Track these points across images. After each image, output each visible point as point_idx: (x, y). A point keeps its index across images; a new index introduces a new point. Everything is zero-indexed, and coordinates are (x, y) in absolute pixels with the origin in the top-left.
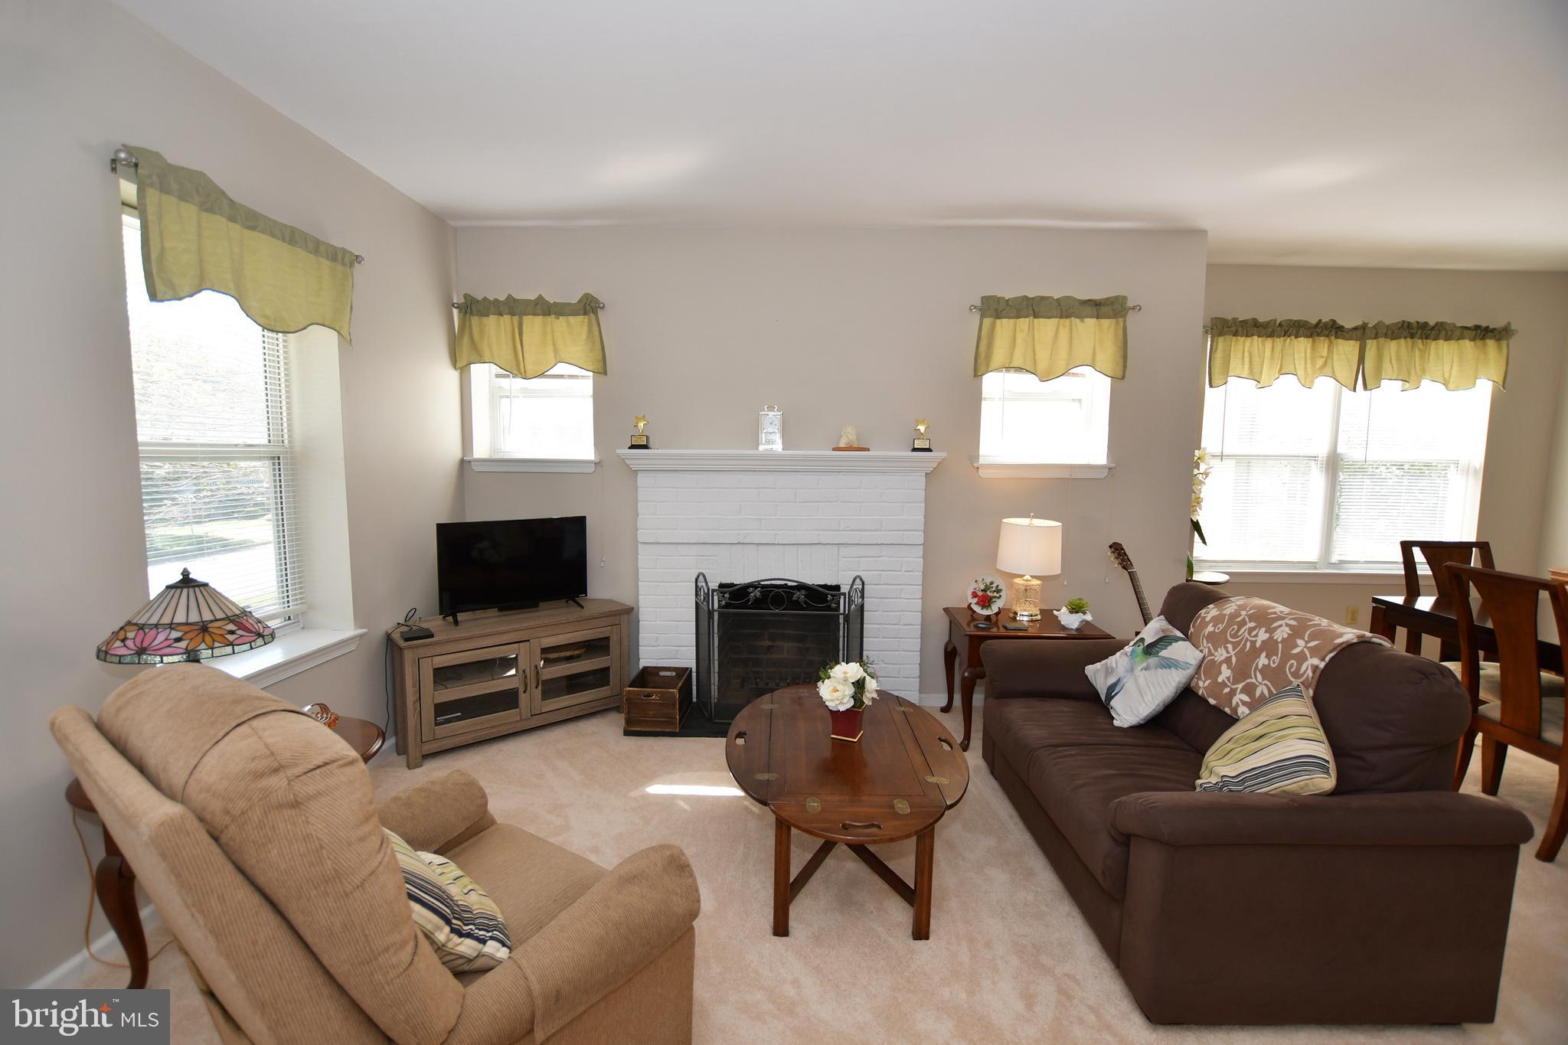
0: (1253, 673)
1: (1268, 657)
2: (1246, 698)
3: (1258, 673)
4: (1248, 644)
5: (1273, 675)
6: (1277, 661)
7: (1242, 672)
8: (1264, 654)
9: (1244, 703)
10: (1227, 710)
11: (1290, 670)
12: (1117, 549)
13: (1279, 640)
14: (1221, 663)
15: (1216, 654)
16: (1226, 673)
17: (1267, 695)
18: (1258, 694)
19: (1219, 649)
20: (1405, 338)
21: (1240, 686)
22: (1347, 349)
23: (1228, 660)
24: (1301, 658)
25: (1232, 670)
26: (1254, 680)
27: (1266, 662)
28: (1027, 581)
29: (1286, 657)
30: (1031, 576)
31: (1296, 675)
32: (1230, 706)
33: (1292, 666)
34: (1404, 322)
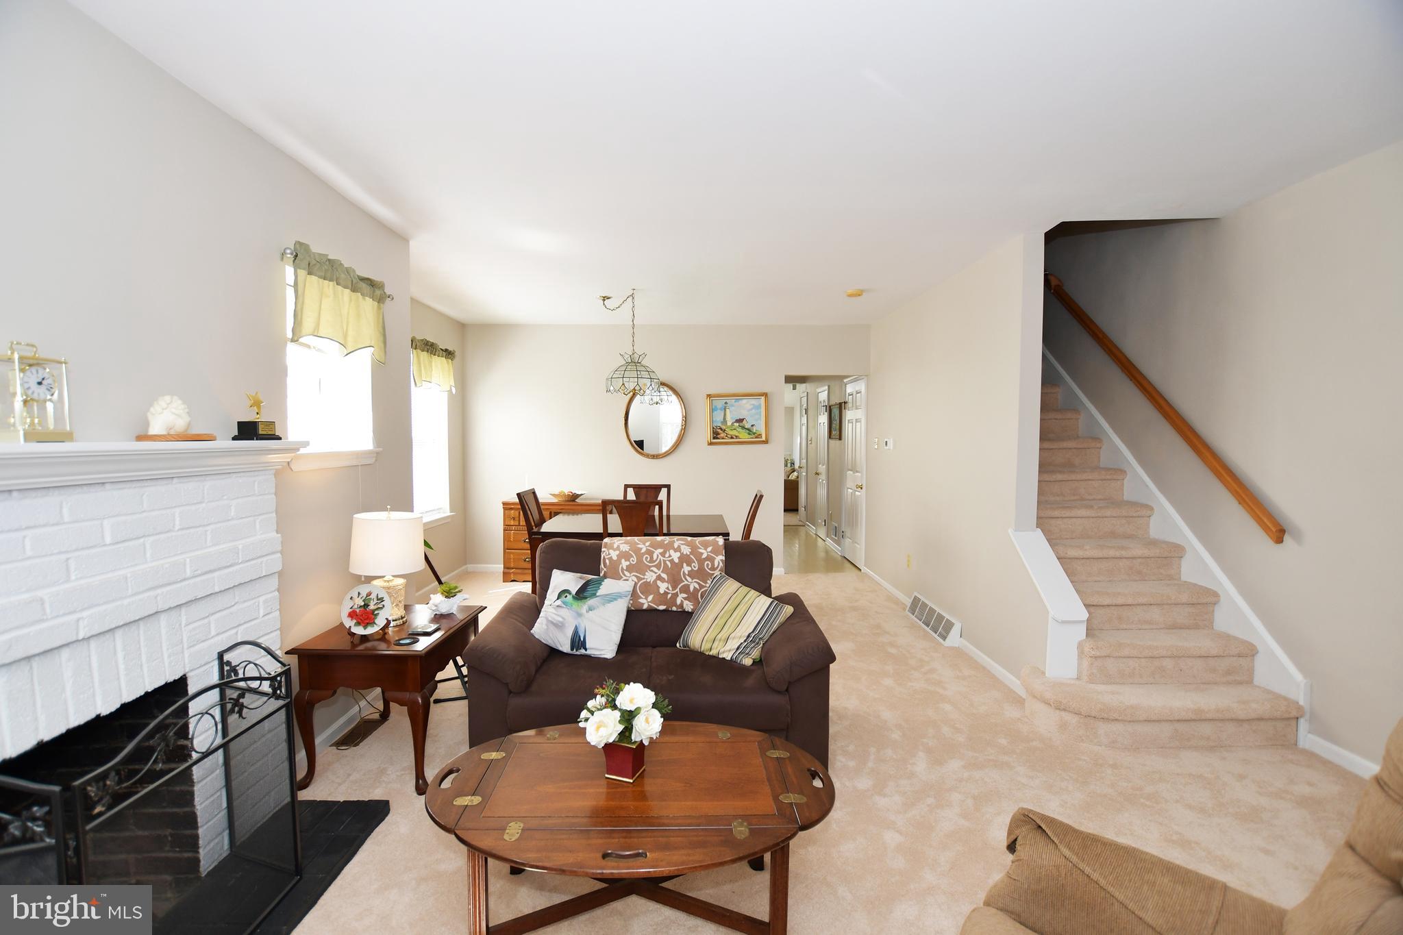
0: (684, 579)
1: (689, 565)
2: (685, 596)
3: (687, 577)
4: (668, 563)
5: (700, 574)
6: (697, 566)
7: (675, 580)
8: (685, 565)
9: (685, 599)
10: (674, 609)
11: (707, 567)
13: (688, 553)
14: (655, 581)
15: (646, 577)
16: (663, 587)
17: (698, 588)
18: (692, 589)
19: (647, 573)
21: (678, 590)
23: (659, 578)
24: (712, 560)
25: (667, 582)
26: (686, 582)
27: (689, 569)
28: (388, 581)
29: (701, 562)
30: (393, 576)
31: (713, 569)
32: (676, 605)
33: (708, 565)
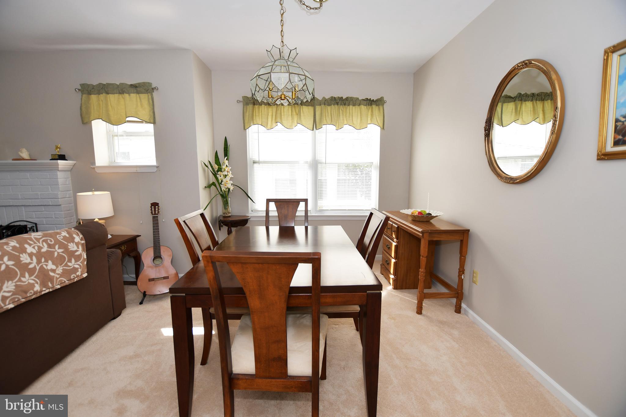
12: (155, 205)
20: (334, 105)
22: (307, 111)
34: (332, 97)
